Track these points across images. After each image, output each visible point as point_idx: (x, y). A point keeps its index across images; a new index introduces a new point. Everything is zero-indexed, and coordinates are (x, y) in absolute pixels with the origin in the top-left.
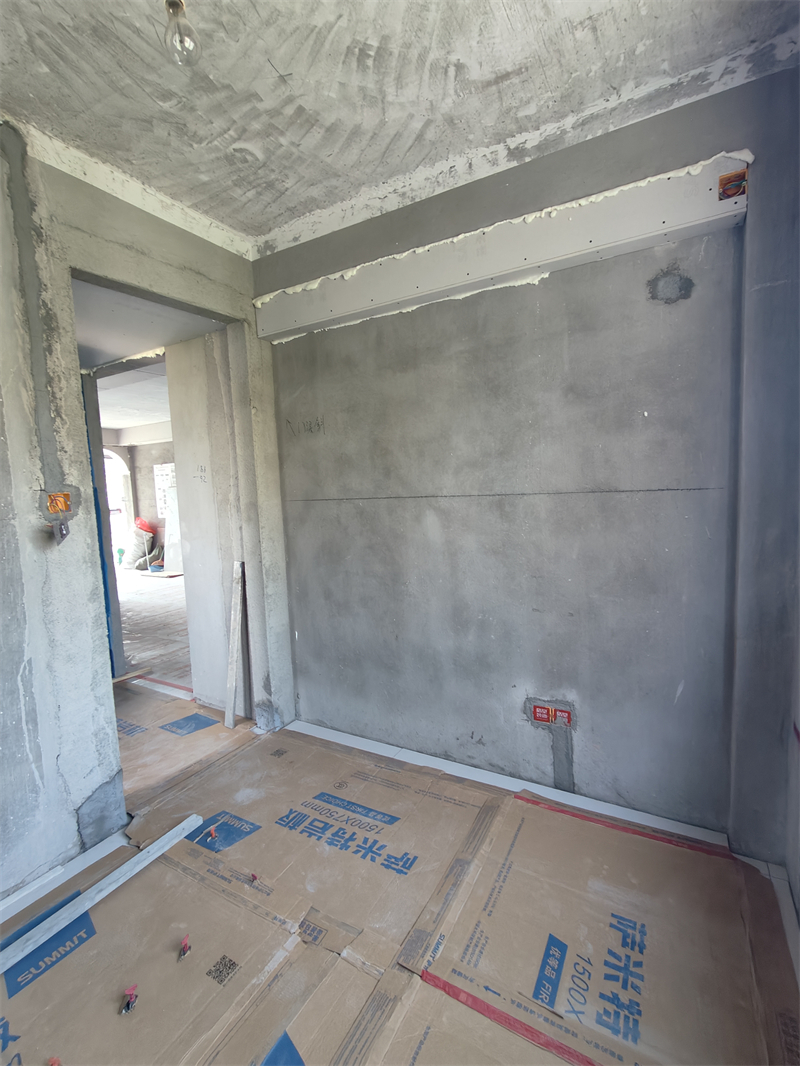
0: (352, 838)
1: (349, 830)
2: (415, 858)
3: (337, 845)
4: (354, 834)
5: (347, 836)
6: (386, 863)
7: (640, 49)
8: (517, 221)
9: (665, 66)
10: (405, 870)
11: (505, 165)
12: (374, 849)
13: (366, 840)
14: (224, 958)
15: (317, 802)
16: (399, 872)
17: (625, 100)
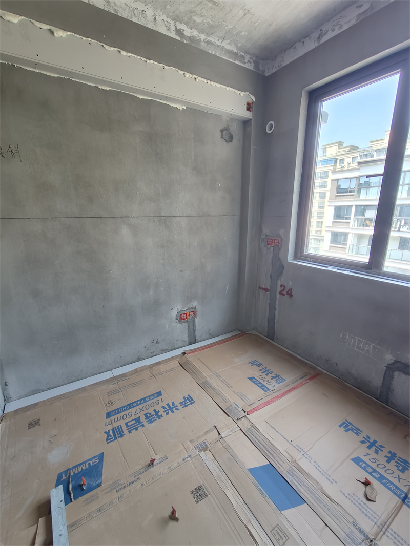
0: (157, 413)
1: (151, 411)
2: (189, 395)
3: (156, 420)
4: (155, 410)
5: (153, 413)
6: (183, 406)
7: (243, 34)
8: (181, 72)
9: (240, 45)
10: (193, 401)
11: (173, 35)
12: (172, 407)
13: (163, 407)
14: (192, 492)
15: (112, 418)
16: (192, 403)
17: (222, 45)
